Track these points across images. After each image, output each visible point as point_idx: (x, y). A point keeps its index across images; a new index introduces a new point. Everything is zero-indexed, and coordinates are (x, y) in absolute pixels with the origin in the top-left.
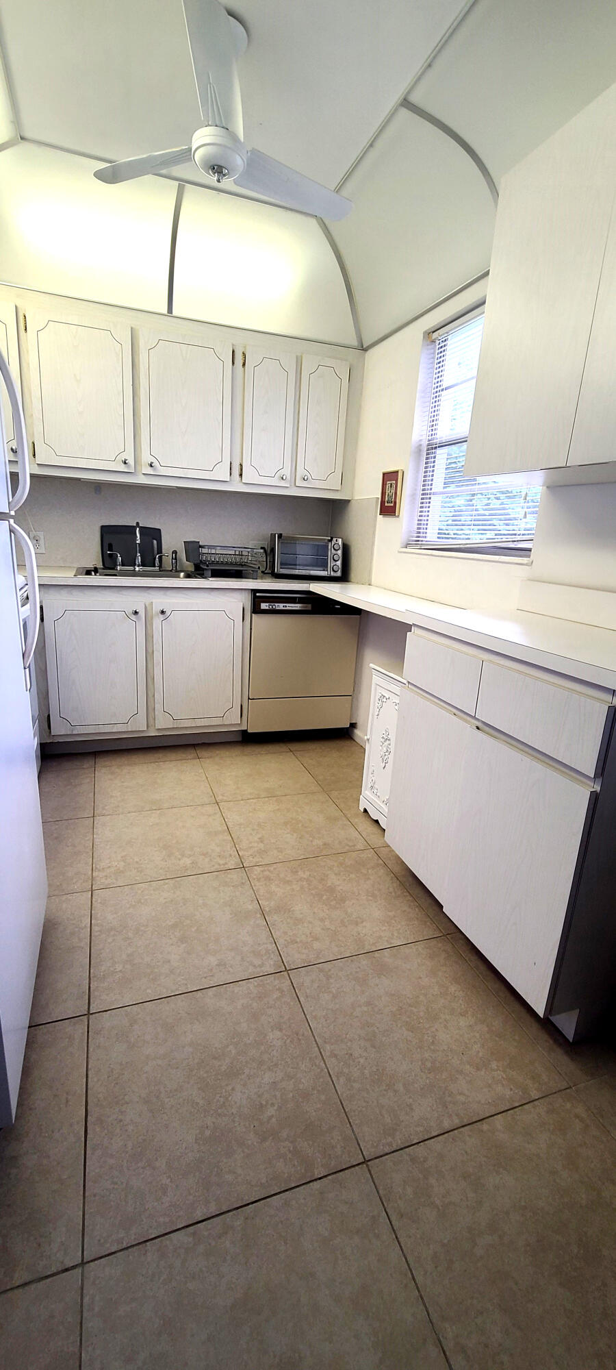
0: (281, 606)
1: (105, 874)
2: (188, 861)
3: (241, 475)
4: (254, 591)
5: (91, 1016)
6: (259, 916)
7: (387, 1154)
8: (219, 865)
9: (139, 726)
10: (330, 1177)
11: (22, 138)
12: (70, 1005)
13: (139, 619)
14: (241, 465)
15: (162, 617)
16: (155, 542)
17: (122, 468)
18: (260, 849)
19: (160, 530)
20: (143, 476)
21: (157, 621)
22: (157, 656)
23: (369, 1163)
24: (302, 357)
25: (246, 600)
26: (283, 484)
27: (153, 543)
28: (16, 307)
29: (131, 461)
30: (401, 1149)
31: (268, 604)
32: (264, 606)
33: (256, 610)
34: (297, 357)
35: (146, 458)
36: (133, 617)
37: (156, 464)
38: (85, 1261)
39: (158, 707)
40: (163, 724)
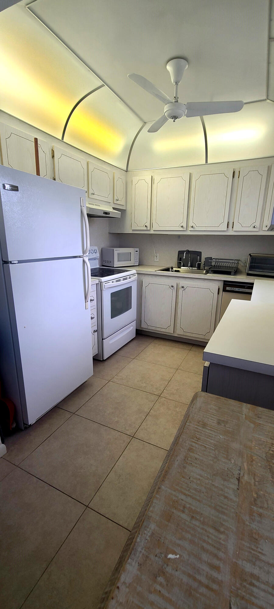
0: (237, 289)
1: (117, 378)
2: (144, 385)
3: (233, 227)
4: (225, 281)
5: (74, 414)
6: (145, 414)
7: (94, 511)
8: (153, 391)
9: (170, 331)
10: (75, 500)
11: (145, 123)
12: (72, 408)
13: (174, 289)
14: (233, 223)
15: (183, 289)
16: (199, 257)
17: (181, 229)
18: (173, 393)
19: (201, 252)
20: (190, 231)
21: (181, 290)
22: (180, 304)
23: (88, 508)
24: (271, 166)
25: (221, 285)
26: (255, 230)
27: (197, 258)
28: (152, 177)
29: (185, 226)
30: (100, 514)
31: (230, 288)
32: (228, 288)
33: (224, 290)
34: (268, 167)
35: (191, 224)
36: (172, 288)
37: (194, 226)
38: (18, 466)
39: (178, 325)
40: (179, 333)
